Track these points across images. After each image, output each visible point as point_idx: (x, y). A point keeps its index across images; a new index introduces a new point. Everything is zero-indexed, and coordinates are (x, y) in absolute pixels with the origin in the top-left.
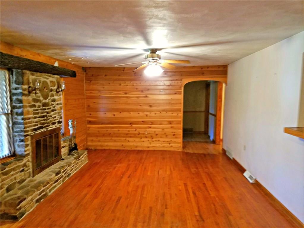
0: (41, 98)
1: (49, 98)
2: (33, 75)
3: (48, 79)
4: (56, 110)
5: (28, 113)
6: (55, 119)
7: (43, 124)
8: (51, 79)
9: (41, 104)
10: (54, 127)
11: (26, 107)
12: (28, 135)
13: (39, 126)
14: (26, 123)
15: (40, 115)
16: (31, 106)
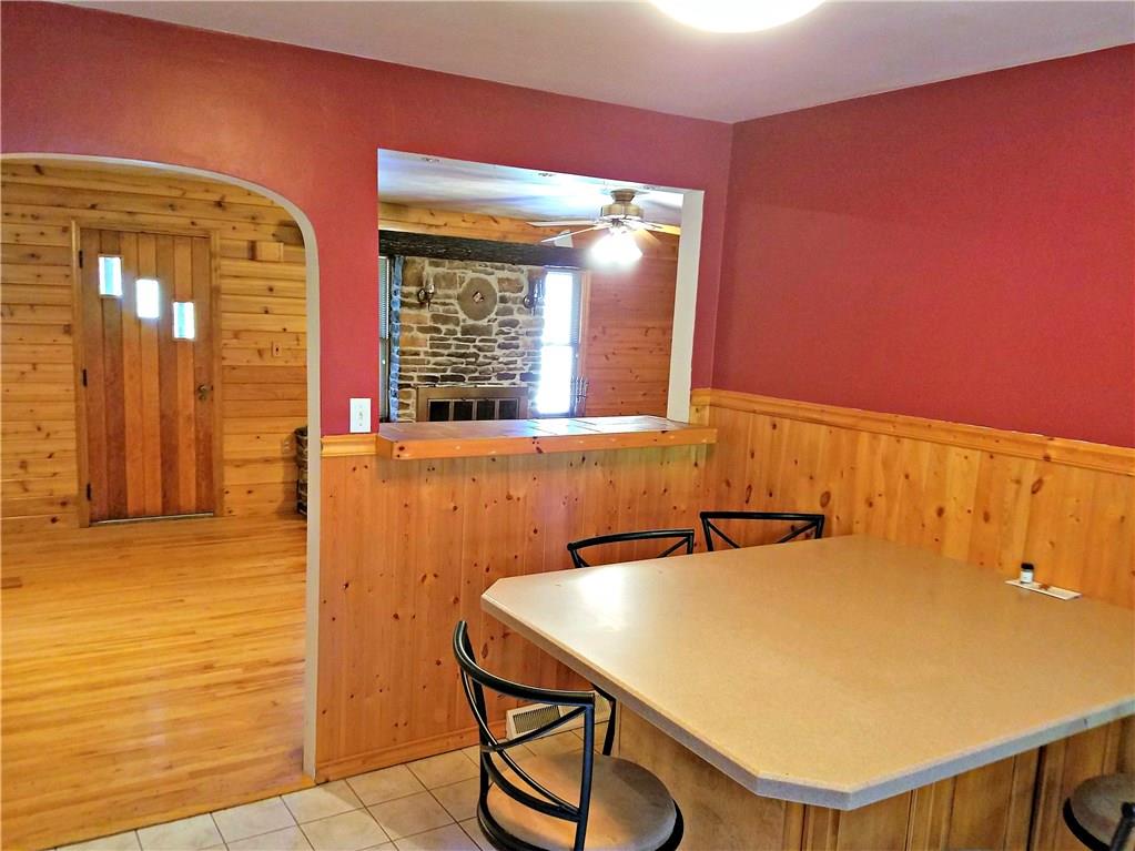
0: (462, 316)
1: (493, 316)
2: (437, 265)
3: (492, 274)
4: (517, 347)
5: (414, 341)
6: (511, 366)
7: (464, 371)
8: (505, 274)
9: (459, 329)
10: (506, 384)
11: (411, 329)
12: (409, 386)
13: (448, 373)
14: (406, 362)
15: (453, 350)
16: (423, 330)
